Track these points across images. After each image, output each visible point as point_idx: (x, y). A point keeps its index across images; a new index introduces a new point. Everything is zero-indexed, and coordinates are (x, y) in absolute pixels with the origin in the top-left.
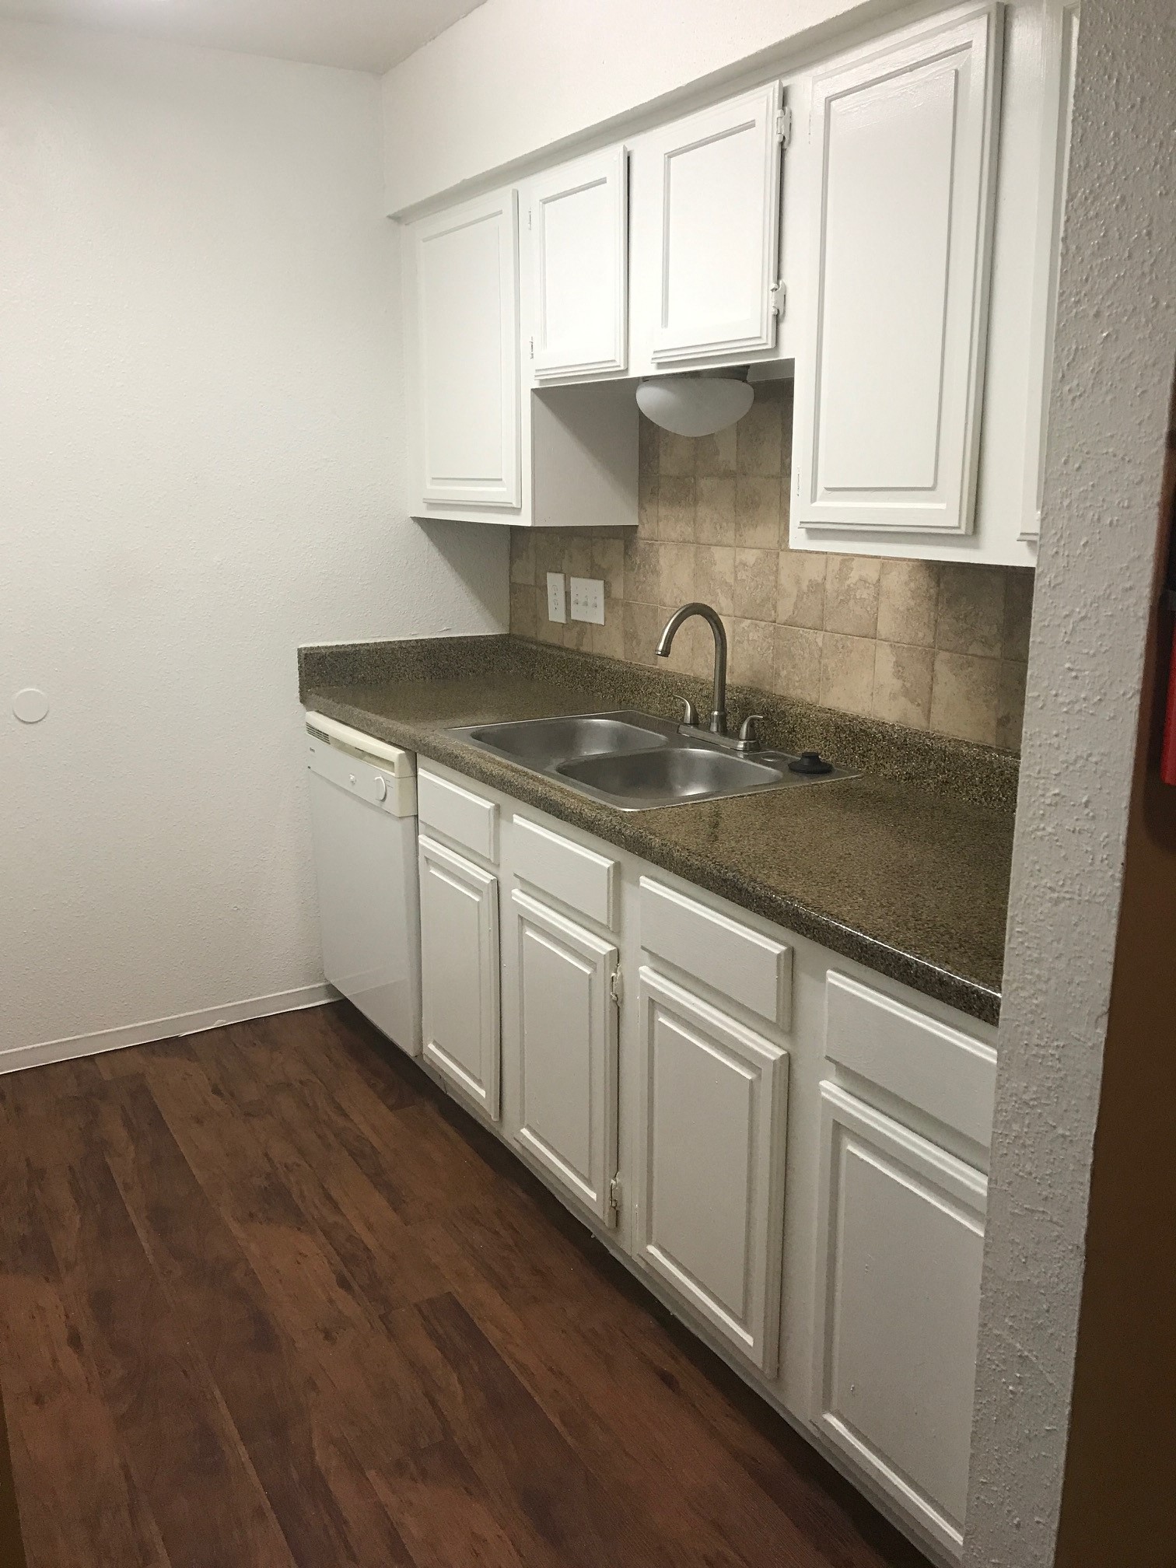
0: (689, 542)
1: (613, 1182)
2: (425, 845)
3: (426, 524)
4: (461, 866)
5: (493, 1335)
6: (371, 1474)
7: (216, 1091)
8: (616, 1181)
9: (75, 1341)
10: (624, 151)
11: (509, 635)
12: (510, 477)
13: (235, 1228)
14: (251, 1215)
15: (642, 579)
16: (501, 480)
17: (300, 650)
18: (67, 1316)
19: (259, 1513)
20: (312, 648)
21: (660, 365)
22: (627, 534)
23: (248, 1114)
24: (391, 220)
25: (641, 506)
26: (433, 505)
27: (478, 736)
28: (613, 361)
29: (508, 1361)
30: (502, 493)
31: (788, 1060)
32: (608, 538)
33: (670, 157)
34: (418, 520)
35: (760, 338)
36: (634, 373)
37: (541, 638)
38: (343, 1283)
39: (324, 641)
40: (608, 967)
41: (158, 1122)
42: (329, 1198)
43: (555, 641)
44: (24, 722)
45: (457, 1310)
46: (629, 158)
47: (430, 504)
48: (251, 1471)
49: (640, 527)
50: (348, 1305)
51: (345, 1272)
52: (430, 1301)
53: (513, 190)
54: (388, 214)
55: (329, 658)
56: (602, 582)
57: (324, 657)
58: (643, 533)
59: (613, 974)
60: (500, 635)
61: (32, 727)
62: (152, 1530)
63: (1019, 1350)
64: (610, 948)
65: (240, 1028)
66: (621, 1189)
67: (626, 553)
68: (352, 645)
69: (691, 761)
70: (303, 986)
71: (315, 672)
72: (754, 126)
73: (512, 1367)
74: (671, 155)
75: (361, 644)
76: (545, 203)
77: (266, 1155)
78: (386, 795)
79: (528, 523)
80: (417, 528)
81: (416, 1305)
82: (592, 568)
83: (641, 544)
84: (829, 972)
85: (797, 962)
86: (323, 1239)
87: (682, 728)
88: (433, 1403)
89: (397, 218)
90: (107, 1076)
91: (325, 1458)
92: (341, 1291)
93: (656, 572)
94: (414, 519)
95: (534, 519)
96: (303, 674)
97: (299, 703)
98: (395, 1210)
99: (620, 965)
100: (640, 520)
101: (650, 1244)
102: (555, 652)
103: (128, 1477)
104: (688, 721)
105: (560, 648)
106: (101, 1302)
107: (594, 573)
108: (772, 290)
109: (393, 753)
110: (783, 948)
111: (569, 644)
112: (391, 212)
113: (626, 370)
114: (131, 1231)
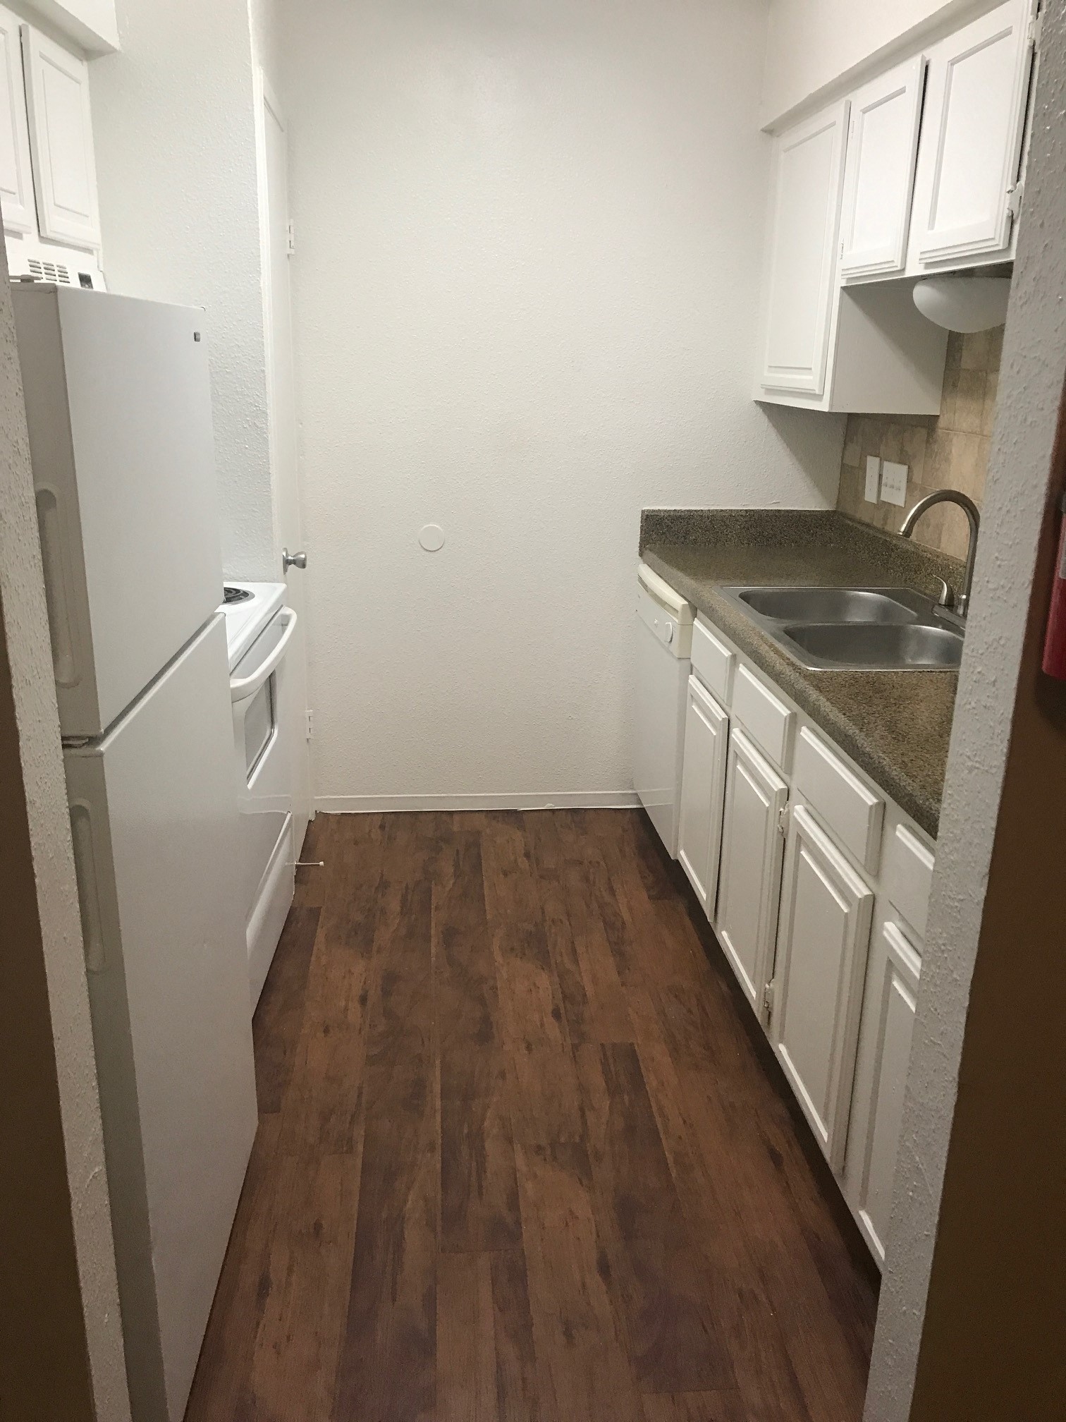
0: (975, 433)
1: (767, 986)
2: (692, 684)
3: (767, 407)
4: (708, 704)
5: (651, 1082)
6: (517, 1147)
7: (527, 855)
8: (769, 985)
9: (363, 1000)
10: (922, 60)
11: (834, 512)
12: (817, 369)
13: (499, 958)
14: (512, 949)
15: (938, 466)
16: (811, 369)
17: (643, 512)
18: (365, 983)
19: (432, 1148)
20: (654, 511)
21: (928, 265)
22: (928, 423)
23: (542, 877)
24: (765, 134)
25: (944, 398)
26: (770, 391)
27: (745, 597)
28: (893, 261)
29: (653, 1104)
30: (809, 381)
31: (873, 900)
32: (916, 426)
33: (952, 64)
34: (761, 404)
35: (993, 239)
36: (909, 274)
37: (858, 516)
38: (556, 1014)
39: (665, 505)
40: (778, 803)
41: (477, 867)
42: (574, 951)
43: (867, 520)
44: (427, 550)
45: (632, 1055)
46: (927, 68)
47: (767, 389)
48: (438, 1118)
49: (941, 416)
50: (553, 1031)
51: (561, 1006)
52: (614, 1045)
53: (847, 101)
54: (761, 128)
55: (666, 521)
56: (907, 467)
57: (662, 519)
58: (942, 423)
59: (782, 809)
60: (826, 511)
61: (432, 554)
62: (359, 1133)
63: (917, 1162)
64: (782, 786)
65: (564, 813)
66: (773, 993)
67: (928, 441)
68: (688, 511)
69: (923, 639)
70: (618, 790)
71: (653, 531)
72: (1010, 33)
73: (654, 1109)
74: (953, 62)
75: (695, 511)
76: (864, 113)
77: (542, 909)
78: (672, 639)
79: (826, 409)
80: (759, 410)
81: (602, 1045)
82: (901, 453)
83: (940, 432)
84: (899, 826)
85: (887, 815)
86: (557, 979)
87: (936, 608)
88: (583, 1115)
89: (770, 131)
90: (456, 828)
91: (491, 1125)
92: (552, 1020)
93: (947, 460)
94: (756, 402)
95: (831, 406)
96: (643, 533)
97: (638, 557)
98: (619, 973)
99: (789, 802)
100: (941, 410)
101: (781, 1042)
102: (867, 530)
103: (360, 1095)
104: (943, 603)
105: (868, 525)
106: (390, 980)
107: (903, 458)
108: (1008, 192)
109: (678, 602)
110: (875, 801)
111: (877, 524)
112: (764, 124)
113: (903, 270)
114: (427, 939)
